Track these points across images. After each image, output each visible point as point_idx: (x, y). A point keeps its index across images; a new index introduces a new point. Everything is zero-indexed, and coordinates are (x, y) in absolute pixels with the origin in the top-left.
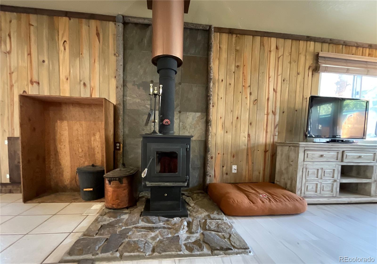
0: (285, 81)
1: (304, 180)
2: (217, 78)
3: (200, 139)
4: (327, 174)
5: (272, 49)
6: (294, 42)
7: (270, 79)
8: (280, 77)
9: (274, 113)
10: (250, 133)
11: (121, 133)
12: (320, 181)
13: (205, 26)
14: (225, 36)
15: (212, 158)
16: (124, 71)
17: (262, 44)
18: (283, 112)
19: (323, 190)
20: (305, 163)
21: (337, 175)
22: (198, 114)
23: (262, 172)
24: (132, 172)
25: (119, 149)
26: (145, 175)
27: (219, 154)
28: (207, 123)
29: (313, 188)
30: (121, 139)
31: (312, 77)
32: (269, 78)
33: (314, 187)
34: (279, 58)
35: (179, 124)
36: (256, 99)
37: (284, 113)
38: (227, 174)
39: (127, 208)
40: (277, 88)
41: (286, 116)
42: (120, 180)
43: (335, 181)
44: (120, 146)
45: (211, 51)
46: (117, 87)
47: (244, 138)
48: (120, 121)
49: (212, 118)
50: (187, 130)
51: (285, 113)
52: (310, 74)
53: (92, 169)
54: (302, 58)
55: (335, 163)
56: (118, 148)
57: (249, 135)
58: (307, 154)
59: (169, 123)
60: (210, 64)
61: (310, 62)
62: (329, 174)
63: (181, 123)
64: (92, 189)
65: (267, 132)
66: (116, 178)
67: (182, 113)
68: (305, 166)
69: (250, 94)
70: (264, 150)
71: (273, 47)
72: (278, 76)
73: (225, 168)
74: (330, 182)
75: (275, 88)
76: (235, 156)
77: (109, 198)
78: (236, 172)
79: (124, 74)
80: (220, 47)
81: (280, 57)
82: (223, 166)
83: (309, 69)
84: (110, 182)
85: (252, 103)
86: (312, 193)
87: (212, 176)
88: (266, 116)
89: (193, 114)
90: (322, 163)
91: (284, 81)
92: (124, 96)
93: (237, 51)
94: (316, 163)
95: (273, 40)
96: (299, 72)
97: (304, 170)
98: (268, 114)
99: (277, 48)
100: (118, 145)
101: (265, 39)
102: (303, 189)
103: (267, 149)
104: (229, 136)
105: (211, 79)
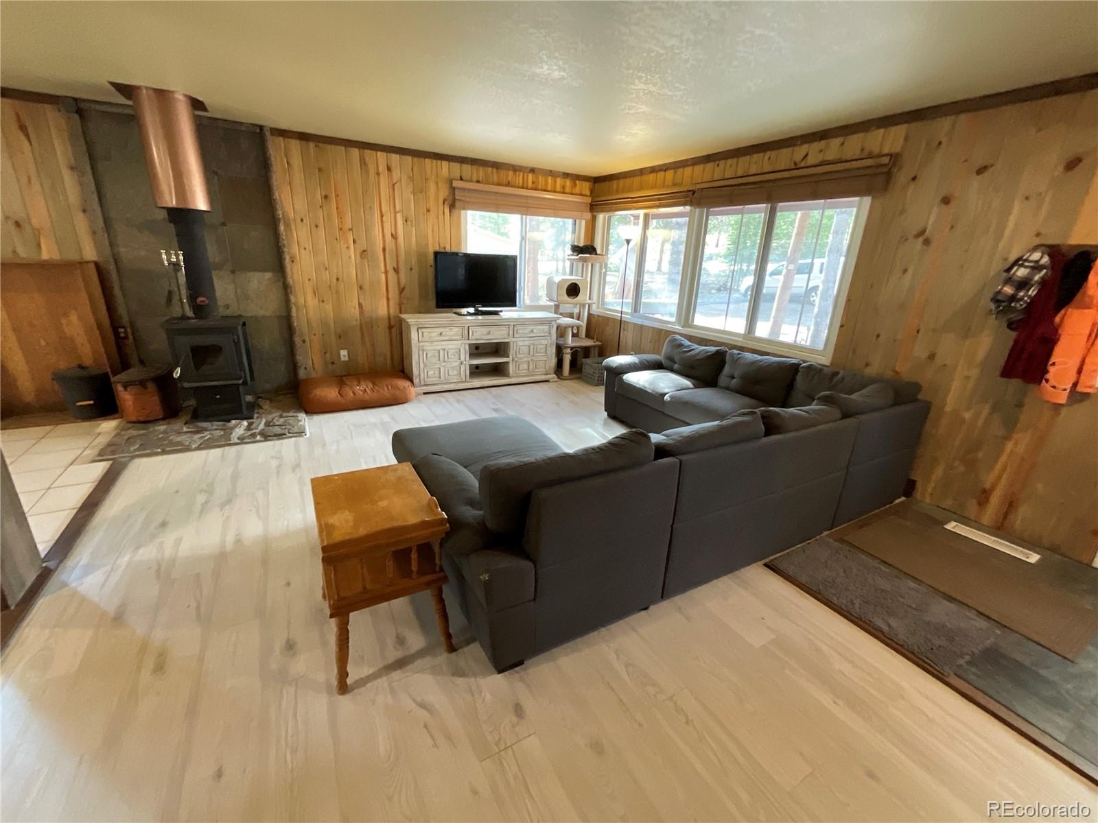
0: (409, 223)
1: (422, 365)
2: (291, 215)
3: (278, 314)
4: (452, 355)
5: (381, 169)
6: (416, 159)
7: (384, 218)
8: (399, 216)
9: (396, 270)
10: (362, 301)
11: (122, 310)
12: (443, 364)
13: (251, 126)
14: (295, 145)
15: (304, 341)
16: (100, 200)
17: (363, 162)
18: (411, 269)
19: (449, 375)
20: (421, 344)
21: (465, 356)
22: (268, 275)
23: (388, 358)
24: (159, 372)
25: (126, 338)
26: (178, 375)
27: (315, 335)
28: (286, 288)
29: (434, 373)
30: (125, 320)
31: (450, 215)
32: (382, 216)
33: (437, 373)
34: (394, 185)
35: (236, 292)
36: (365, 249)
37: (413, 271)
38: (333, 363)
39: (164, 419)
40: (396, 233)
41: (417, 276)
42: (142, 383)
43: (462, 363)
44: (126, 332)
45: (272, 172)
46: (94, 233)
47: (353, 310)
48: (117, 292)
49: (293, 281)
50: (252, 300)
51: (416, 270)
52: (447, 211)
53: (83, 373)
54: (432, 186)
55: (460, 342)
56: (122, 335)
57: (360, 305)
58: (423, 333)
59: (207, 302)
60: (273, 194)
61: (444, 192)
62: (454, 355)
63: (239, 291)
64: (92, 402)
65: (388, 299)
66: (135, 381)
67: (237, 272)
68: (421, 348)
69: (354, 242)
70: (388, 326)
71: (383, 168)
72: (396, 213)
73: (328, 355)
74: (457, 364)
75: (393, 232)
76: (342, 337)
77: (131, 409)
78: (347, 359)
79: (101, 206)
80: (288, 163)
81: (396, 183)
82: (325, 353)
83: (444, 203)
84: (125, 387)
85: (358, 257)
86: (434, 380)
87: (308, 368)
88: (383, 275)
89: (259, 275)
90: (443, 343)
91: (406, 221)
92: (111, 245)
93: (320, 170)
94: (436, 343)
95: (381, 156)
96: (430, 208)
97: (421, 353)
98: (386, 272)
99: (389, 169)
100: (122, 330)
101: (367, 152)
102: (422, 375)
103: (392, 323)
104: (329, 307)
105: (279, 219)
